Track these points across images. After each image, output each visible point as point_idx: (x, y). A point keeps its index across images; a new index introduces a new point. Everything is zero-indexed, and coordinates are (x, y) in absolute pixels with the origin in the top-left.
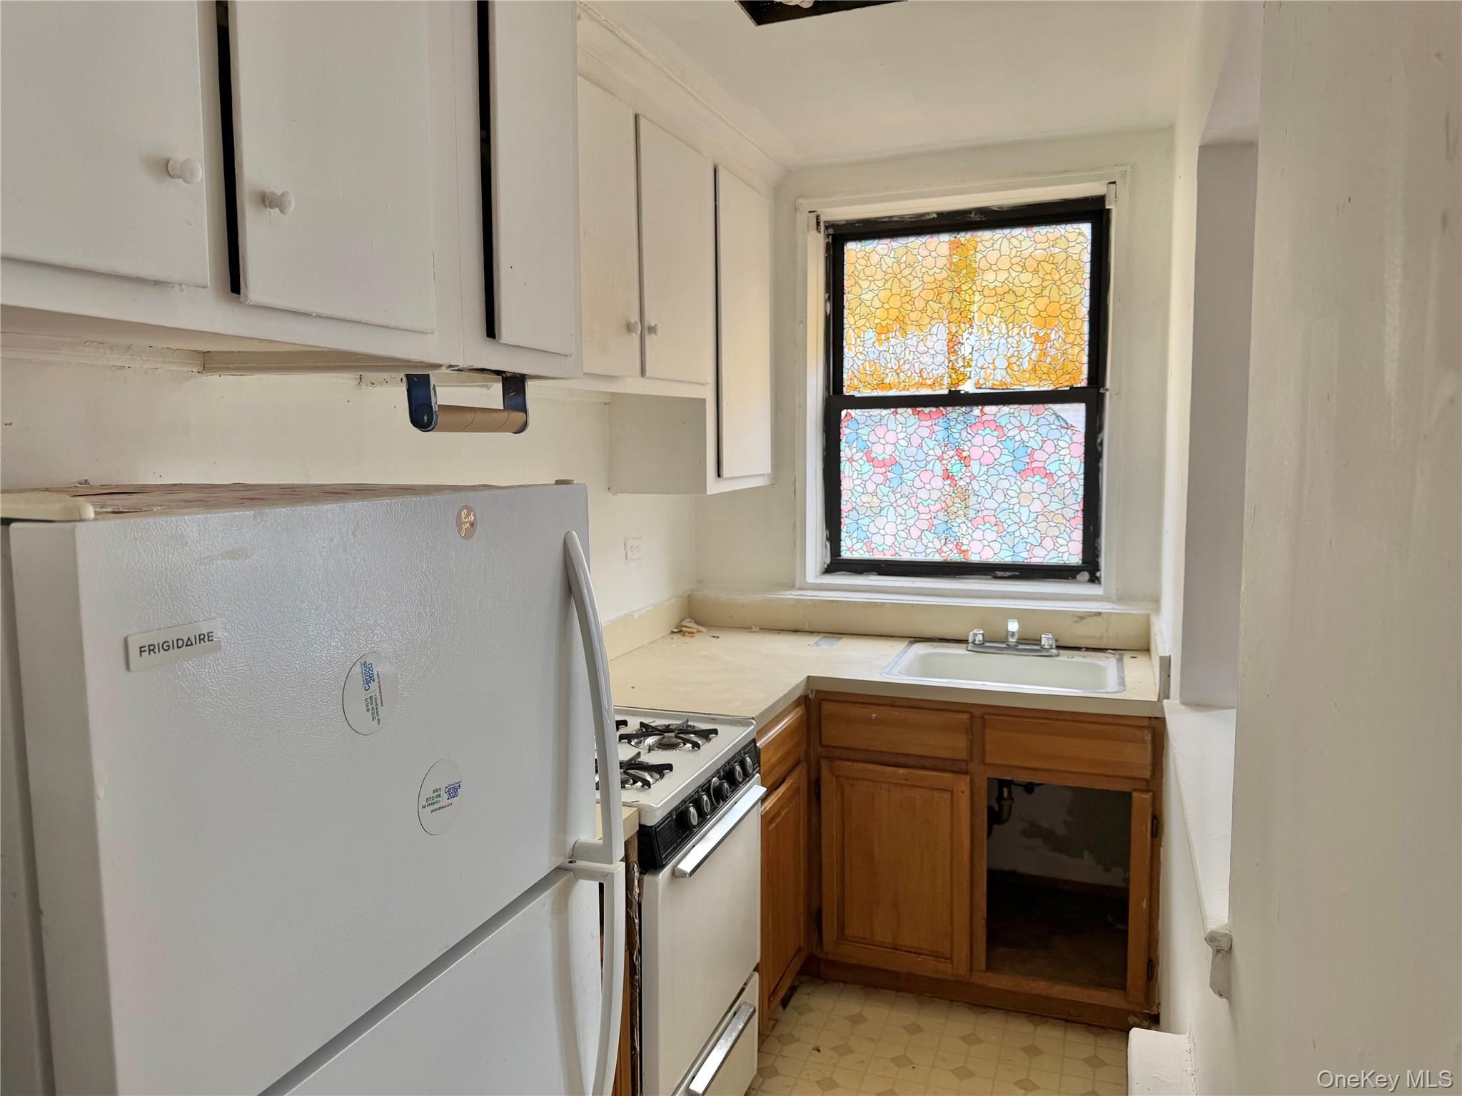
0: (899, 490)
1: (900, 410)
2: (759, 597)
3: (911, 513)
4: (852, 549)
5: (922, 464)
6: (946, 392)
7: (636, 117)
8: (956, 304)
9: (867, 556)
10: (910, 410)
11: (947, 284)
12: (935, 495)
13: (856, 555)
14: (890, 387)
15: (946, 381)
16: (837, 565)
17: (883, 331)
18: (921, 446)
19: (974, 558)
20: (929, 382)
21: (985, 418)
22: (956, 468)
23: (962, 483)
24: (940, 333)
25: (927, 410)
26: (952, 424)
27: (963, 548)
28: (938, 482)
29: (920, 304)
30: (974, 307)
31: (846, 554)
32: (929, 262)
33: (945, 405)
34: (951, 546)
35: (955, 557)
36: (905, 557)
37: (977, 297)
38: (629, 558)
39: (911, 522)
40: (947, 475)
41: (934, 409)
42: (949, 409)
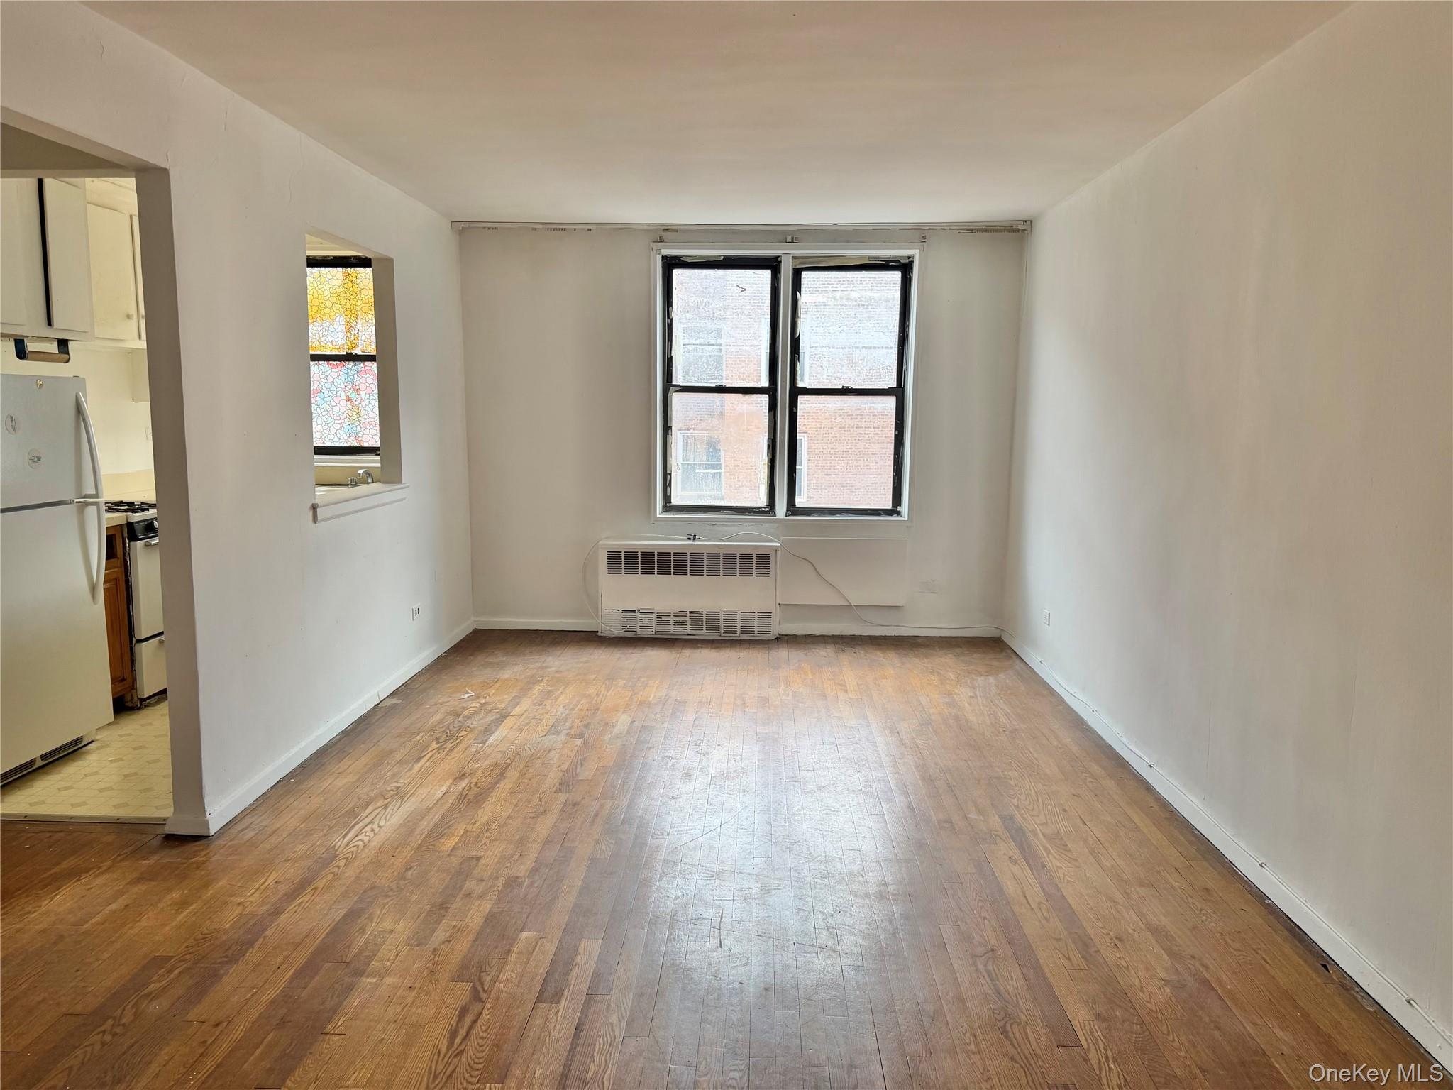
0: (323, 407)
1: (321, 362)
3: (330, 420)
5: (335, 393)
6: (345, 353)
7: (131, 216)
8: (348, 306)
10: (326, 363)
11: (343, 295)
12: (342, 410)
15: (346, 347)
18: (333, 383)
19: (366, 445)
20: (336, 347)
21: (366, 368)
22: (353, 395)
23: (356, 403)
24: (341, 322)
25: (335, 363)
26: (349, 371)
27: (360, 439)
28: (344, 403)
29: (329, 304)
30: (358, 309)
32: (333, 282)
33: (345, 360)
34: (352, 438)
35: (355, 444)
36: (328, 444)
37: (359, 303)
39: (329, 425)
40: (348, 399)
41: (339, 363)
42: (347, 363)
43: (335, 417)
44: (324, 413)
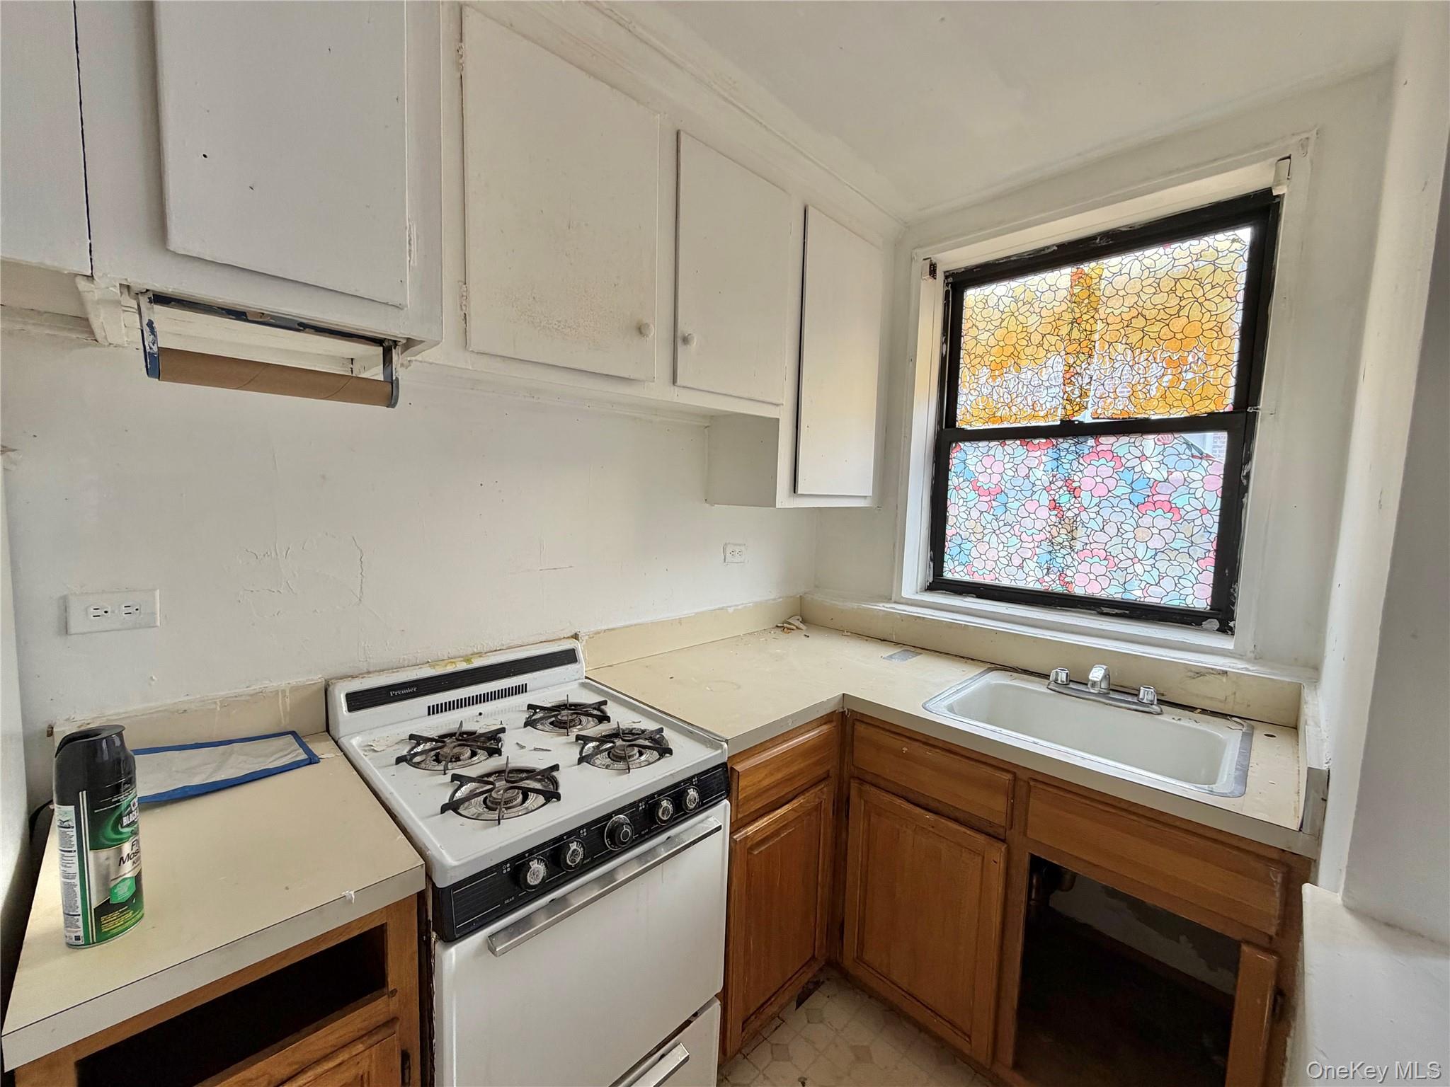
0: (1002, 518)
1: (1008, 442)
2: (855, 605)
3: (1014, 540)
4: (953, 571)
5: (1028, 494)
6: (1058, 423)
8: (1075, 334)
9: (967, 578)
10: (1018, 442)
11: (1067, 316)
12: (1039, 525)
13: (957, 577)
14: (1001, 419)
15: (1060, 412)
16: (938, 583)
17: (998, 369)
18: (1027, 476)
19: (1078, 591)
20: (1042, 414)
21: (1099, 448)
22: (1064, 499)
23: (1070, 514)
24: (1057, 365)
25: (1036, 441)
26: (1062, 454)
27: (1067, 579)
28: (1044, 513)
29: (1036, 338)
30: (1096, 337)
31: (948, 575)
32: (1048, 296)
33: (1056, 436)
34: (1053, 576)
35: (1058, 588)
36: (1005, 582)
37: (1100, 326)
38: (727, 561)
39: (1012, 550)
40: (1055, 505)
41: (1044, 441)
42: (1061, 440)
43: (1024, 536)
44: (1004, 529)
